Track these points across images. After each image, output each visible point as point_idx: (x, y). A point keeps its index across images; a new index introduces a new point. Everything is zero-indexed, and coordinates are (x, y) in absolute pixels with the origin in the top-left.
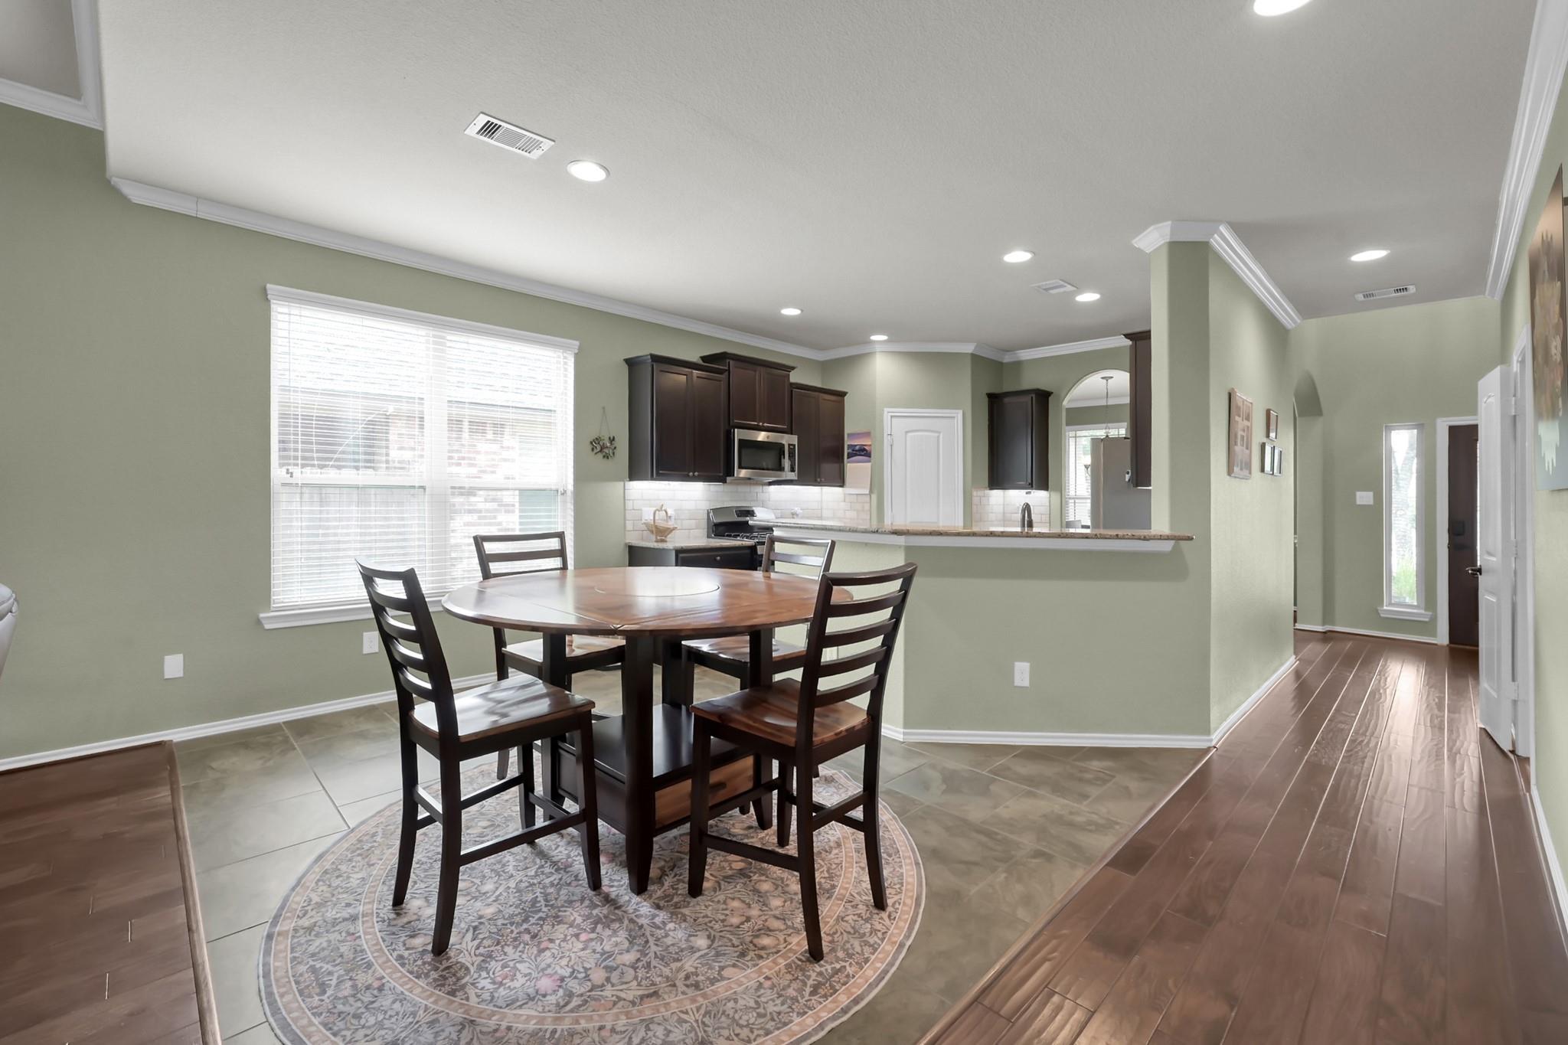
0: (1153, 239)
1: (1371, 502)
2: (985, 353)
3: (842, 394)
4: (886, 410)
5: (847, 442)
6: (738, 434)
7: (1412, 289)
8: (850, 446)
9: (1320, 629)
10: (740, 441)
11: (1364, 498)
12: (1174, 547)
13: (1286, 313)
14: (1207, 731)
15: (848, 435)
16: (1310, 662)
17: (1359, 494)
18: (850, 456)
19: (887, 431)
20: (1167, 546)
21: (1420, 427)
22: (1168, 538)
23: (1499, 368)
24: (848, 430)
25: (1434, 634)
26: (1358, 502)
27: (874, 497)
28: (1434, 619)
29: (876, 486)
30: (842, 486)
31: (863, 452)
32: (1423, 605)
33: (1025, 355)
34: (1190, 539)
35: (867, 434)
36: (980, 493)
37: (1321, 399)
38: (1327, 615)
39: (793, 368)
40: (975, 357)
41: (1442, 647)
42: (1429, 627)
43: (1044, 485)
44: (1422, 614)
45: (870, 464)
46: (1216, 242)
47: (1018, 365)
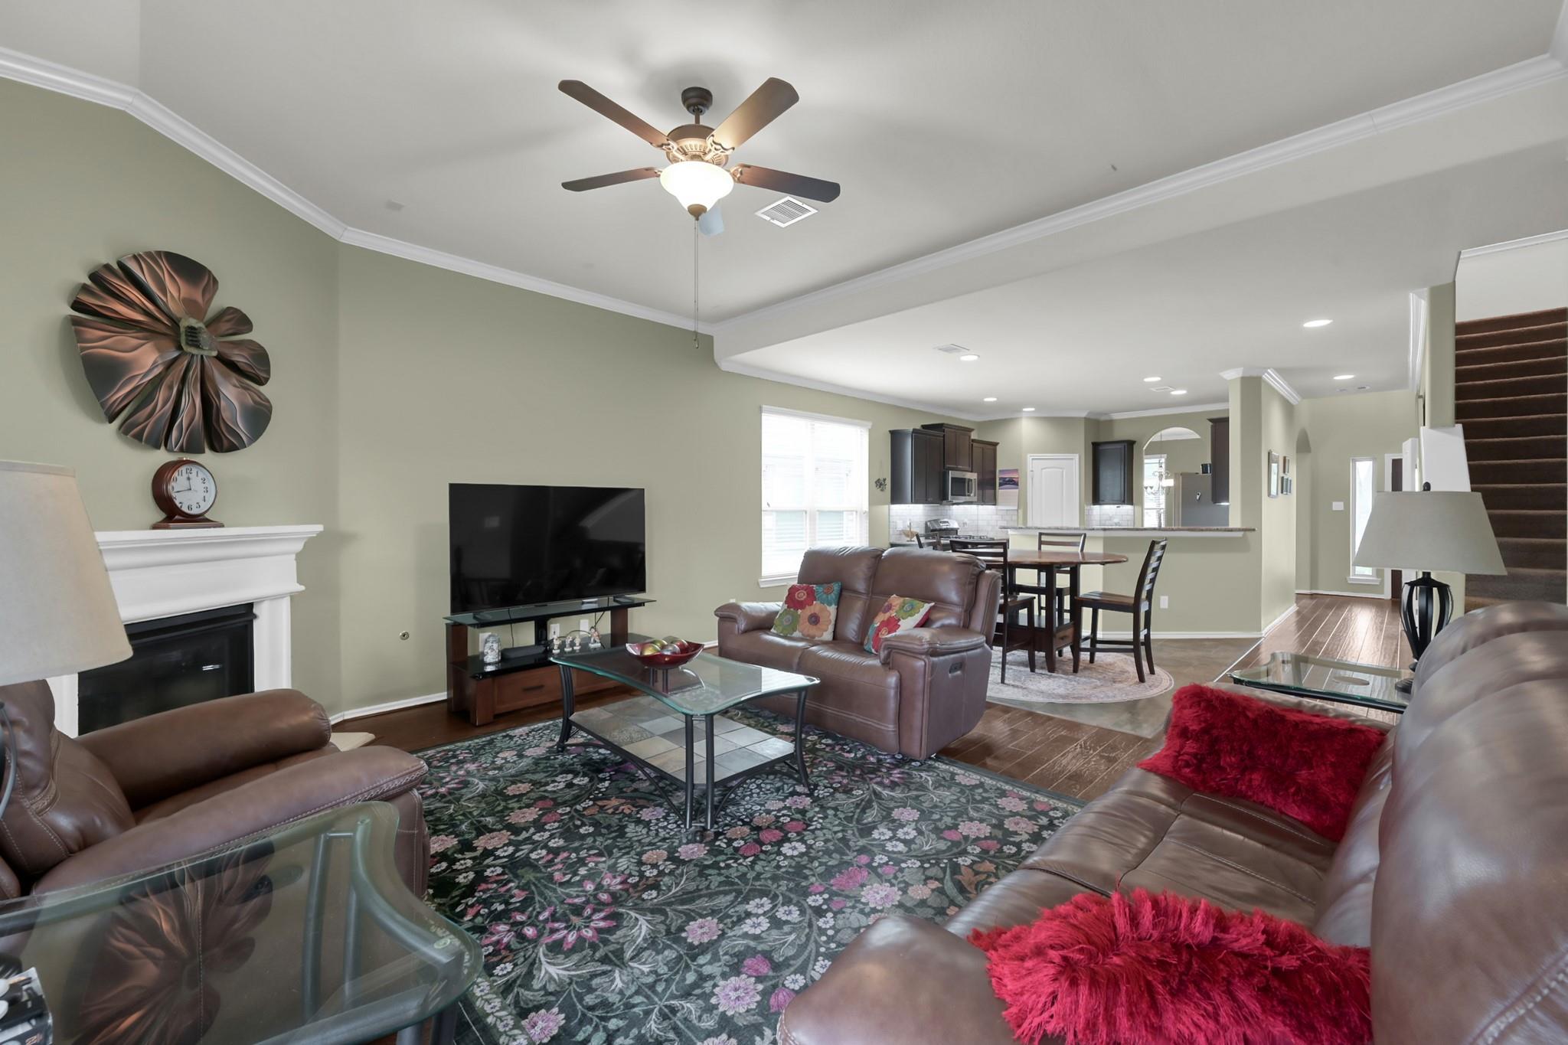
0: (1233, 375)
1: (1342, 508)
2: (1092, 417)
3: (995, 444)
4: (1029, 455)
5: (998, 476)
6: (951, 474)
7: (1368, 388)
8: (1000, 479)
9: (1308, 592)
10: (952, 478)
11: (1338, 506)
12: (1244, 535)
13: (1294, 398)
14: (1259, 629)
15: (1000, 471)
16: (1306, 608)
17: (1334, 503)
18: (1000, 485)
19: (1029, 468)
20: (1240, 534)
21: (1374, 459)
22: (1239, 530)
23: (1410, 440)
24: (999, 468)
25: (1382, 593)
26: (1334, 509)
27: (1020, 511)
28: (1382, 582)
29: (1022, 504)
30: (995, 505)
31: (1013, 483)
32: (1375, 574)
33: (1116, 416)
34: (1254, 530)
35: (1016, 471)
36: (1088, 507)
37: (1311, 442)
38: (1314, 583)
39: (973, 430)
40: (1086, 419)
41: (1387, 600)
42: (1379, 588)
43: (1130, 502)
44: (1376, 581)
45: (1017, 490)
46: (1265, 377)
47: (1111, 422)
